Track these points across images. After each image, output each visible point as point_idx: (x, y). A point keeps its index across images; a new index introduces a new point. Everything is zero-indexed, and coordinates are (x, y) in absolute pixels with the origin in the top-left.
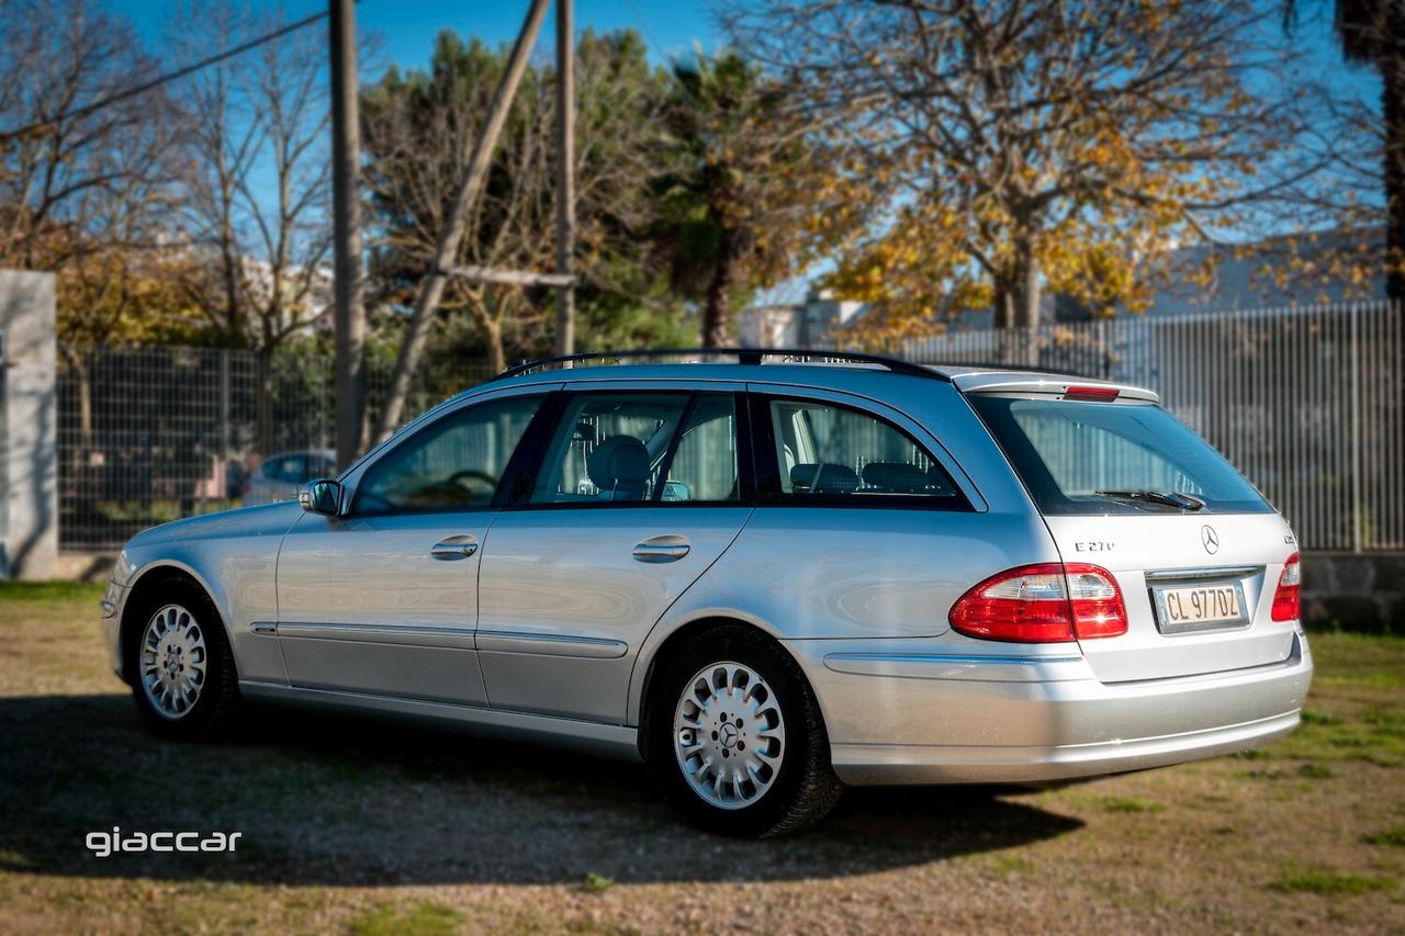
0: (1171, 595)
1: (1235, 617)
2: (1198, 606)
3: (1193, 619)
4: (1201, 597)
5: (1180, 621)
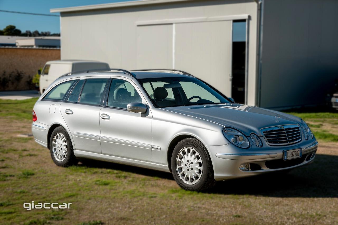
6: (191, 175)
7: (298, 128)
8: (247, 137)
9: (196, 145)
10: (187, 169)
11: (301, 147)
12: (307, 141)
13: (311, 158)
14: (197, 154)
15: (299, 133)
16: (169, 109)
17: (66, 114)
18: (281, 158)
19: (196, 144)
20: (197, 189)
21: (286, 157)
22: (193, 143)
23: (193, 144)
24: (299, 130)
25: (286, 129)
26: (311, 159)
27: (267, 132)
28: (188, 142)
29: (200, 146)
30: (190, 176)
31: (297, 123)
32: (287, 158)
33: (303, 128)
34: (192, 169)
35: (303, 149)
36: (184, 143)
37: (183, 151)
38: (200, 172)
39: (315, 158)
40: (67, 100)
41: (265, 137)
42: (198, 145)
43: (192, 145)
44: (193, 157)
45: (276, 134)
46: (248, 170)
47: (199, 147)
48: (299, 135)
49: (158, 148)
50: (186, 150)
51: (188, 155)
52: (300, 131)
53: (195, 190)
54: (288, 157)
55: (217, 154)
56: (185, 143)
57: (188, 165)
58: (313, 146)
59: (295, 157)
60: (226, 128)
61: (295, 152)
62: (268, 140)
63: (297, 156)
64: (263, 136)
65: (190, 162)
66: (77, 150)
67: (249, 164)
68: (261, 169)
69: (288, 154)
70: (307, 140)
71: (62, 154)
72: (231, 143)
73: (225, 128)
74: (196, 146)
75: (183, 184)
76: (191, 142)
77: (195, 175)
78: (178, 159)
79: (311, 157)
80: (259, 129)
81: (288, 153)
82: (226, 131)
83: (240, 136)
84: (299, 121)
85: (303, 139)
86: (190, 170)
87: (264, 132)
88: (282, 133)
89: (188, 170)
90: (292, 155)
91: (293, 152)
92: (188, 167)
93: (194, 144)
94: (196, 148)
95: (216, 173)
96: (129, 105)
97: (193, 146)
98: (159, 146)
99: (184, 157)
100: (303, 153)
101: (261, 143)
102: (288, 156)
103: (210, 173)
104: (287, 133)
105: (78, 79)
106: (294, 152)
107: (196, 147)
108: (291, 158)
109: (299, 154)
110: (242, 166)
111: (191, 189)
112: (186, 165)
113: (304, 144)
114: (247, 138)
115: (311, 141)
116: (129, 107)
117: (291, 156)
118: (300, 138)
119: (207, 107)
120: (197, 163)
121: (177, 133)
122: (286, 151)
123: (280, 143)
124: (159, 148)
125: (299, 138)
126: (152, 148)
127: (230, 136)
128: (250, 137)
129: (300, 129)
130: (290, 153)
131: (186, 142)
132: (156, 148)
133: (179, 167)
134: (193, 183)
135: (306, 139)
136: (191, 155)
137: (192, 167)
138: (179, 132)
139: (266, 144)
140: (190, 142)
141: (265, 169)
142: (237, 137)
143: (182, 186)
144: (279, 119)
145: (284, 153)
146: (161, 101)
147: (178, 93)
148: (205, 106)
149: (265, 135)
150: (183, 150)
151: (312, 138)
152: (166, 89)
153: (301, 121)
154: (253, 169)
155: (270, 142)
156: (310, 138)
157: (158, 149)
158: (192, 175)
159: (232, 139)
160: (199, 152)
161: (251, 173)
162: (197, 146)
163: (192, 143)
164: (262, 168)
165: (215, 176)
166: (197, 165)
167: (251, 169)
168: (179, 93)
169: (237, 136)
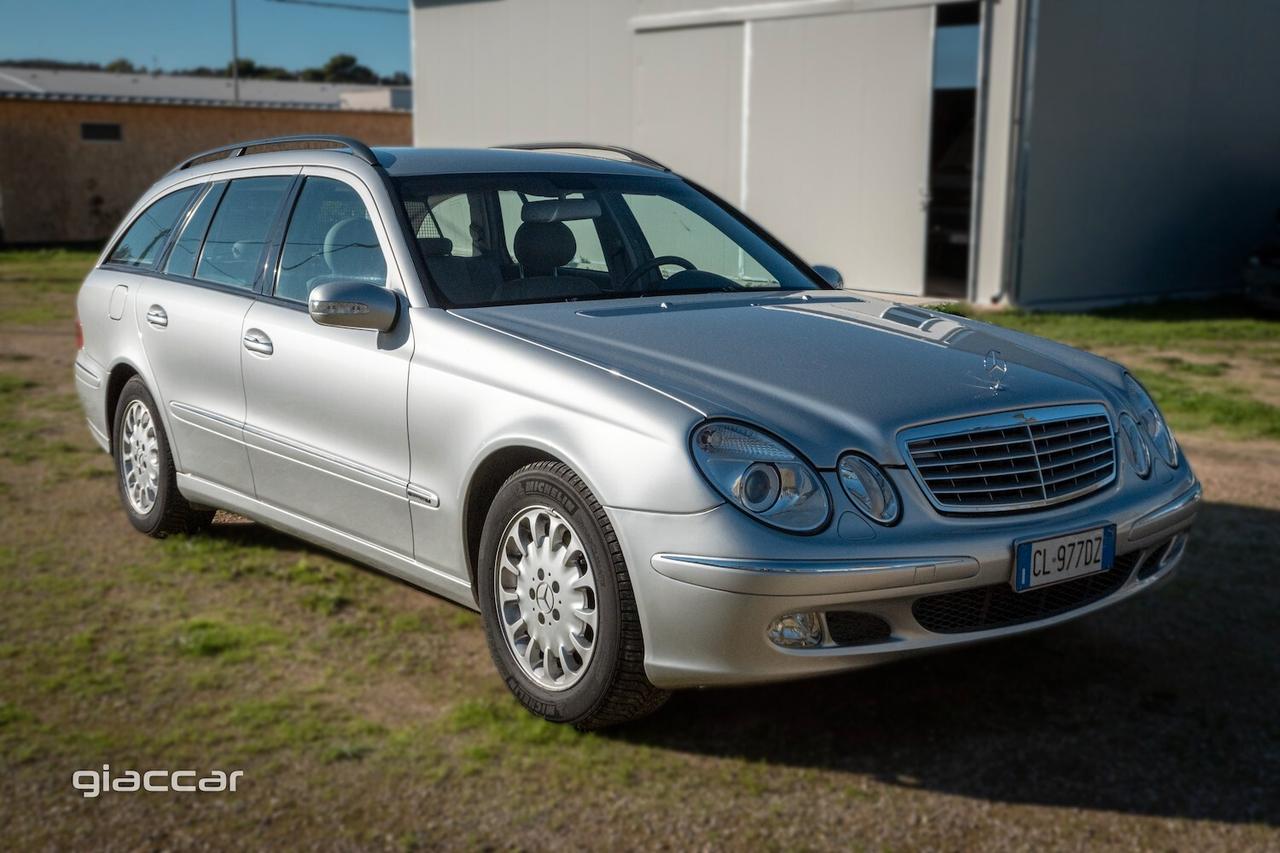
6: (554, 644)
7: (1103, 419)
8: (818, 471)
9: (569, 502)
10: (538, 611)
11: (1111, 519)
12: (1145, 482)
13: (1162, 564)
14: (575, 545)
15: (1108, 443)
16: (489, 316)
17: (151, 325)
18: (999, 579)
19: (569, 498)
20: (573, 719)
21: (1028, 574)
22: (560, 490)
23: (560, 493)
24: (1106, 431)
25: (1037, 429)
26: (1167, 566)
27: (930, 444)
28: (540, 481)
29: (586, 511)
30: (548, 647)
31: (1097, 392)
32: (1035, 582)
33: (1131, 421)
34: (556, 615)
35: (1121, 529)
36: (524, 484)
37: (520, 523)
38: (588, 634)
39: (1182, 562)
40: (163, 269)
41: (919, 469)
42: (580, 502)
43: (555, 499)
44: (562, 558)
45: (983, 452)
46: (818, 646)
47: (583, 511)
48: (1109, 456)
49: (428, 498)
50: (533, 518)
51: (540, 545)
52: (1113, 436)
53: (567, 721)
54: (1036, 575)
55: (657, 558)
56: (530, 486)
57: (540, 594)
58: (1180, 505)
59: (1075, 571)
60: (713, 420)
61: (1078, 548)
62: (932, 484)
63: (1086, 564)
64: (905, 467)
65: (548, 581)
66: (189, 475)
67: (823, 616)
68: (892, 635)
69: (1039, 558)
70: (1145, 477)
71: (148, 486)
72: (728, 501)
73: (707, 421)
74: (569, 504)
75: (523, 682)
76: (553, 486)
77: (570, 649)
78: (505, 562)
79: (1165, 556)
80: (886, 424)
81: (1039, 552)
82: (709, 440)
83: (786, 464)
84: (1115, 378)
85: (1126, 477)
86: (549, 617)
87: (912, 447)
88: (1015, 448)
89: (541, 619)
90: (1059, 564)
91: (1069, 550)
92: (541, 602)
93: (562, 497)
94: (570, 514)
95: (656, 653)
96: (316, 296)
97: (559, 503)
98: (435, 490)
99: (527, 555)
100: (1122, 548)
101: (894, 505)
102: (1039, 567)
103: (628, 647)
104: (1040, 444)
105: (205, 180)
106: (1073, 545)
107: (570, 510)
108: (1055, 577)
109: (1100, 557)
110: (788, 622)
111: (551, 711)
112: (533, 594)
113: (1130, 499)
114: (821, 479)
115: (1168, 483)
116: (316, 304)
117: (1052, 566)
118: (1111, 472)
119: (671, 307)
120: (578, 590)
121: (493, 436)
122: (1030, 544)
123: (999, 497)
124: (434, 497)
125: (1109, 470)
126: (410, 494)
127: (728, 470)
128: (836, 470)
129: (1114, 426)
130: (1052, 553)
131: (531, 480)
132: (421, 498)
133: (509, 599)
134: (561, 684)
135: (1144, 472)
136: (555, 549)
137: (557, 606)
138: (505, 430)
139: (923, 508)
140: (546, 482)
141: (914, 639)
142: (769, 472)
143: (516, 691)
144: (1002, 377)
145: (1020, 555)
146: (550, 274)
147: (619, 243)
148: (663, 305)
149: (917, 460)
150: (524, 516)
151: (1174, 467)
152: (566, 223)
153: (1123, 378)
154: (843, 640)
155: (942, 498)
156: (1161, 470)
157: (429, 501)
158: (558, 648)
159: (736, 484)
160: (585, 539)
161: (832, 658)
162: (576, 508)
163: (554, 489)
164: (897, 633)
165: (648, 665)
166: (578, 601)
167: (834, 639)
168: (623, 243)
169: (772, 464)
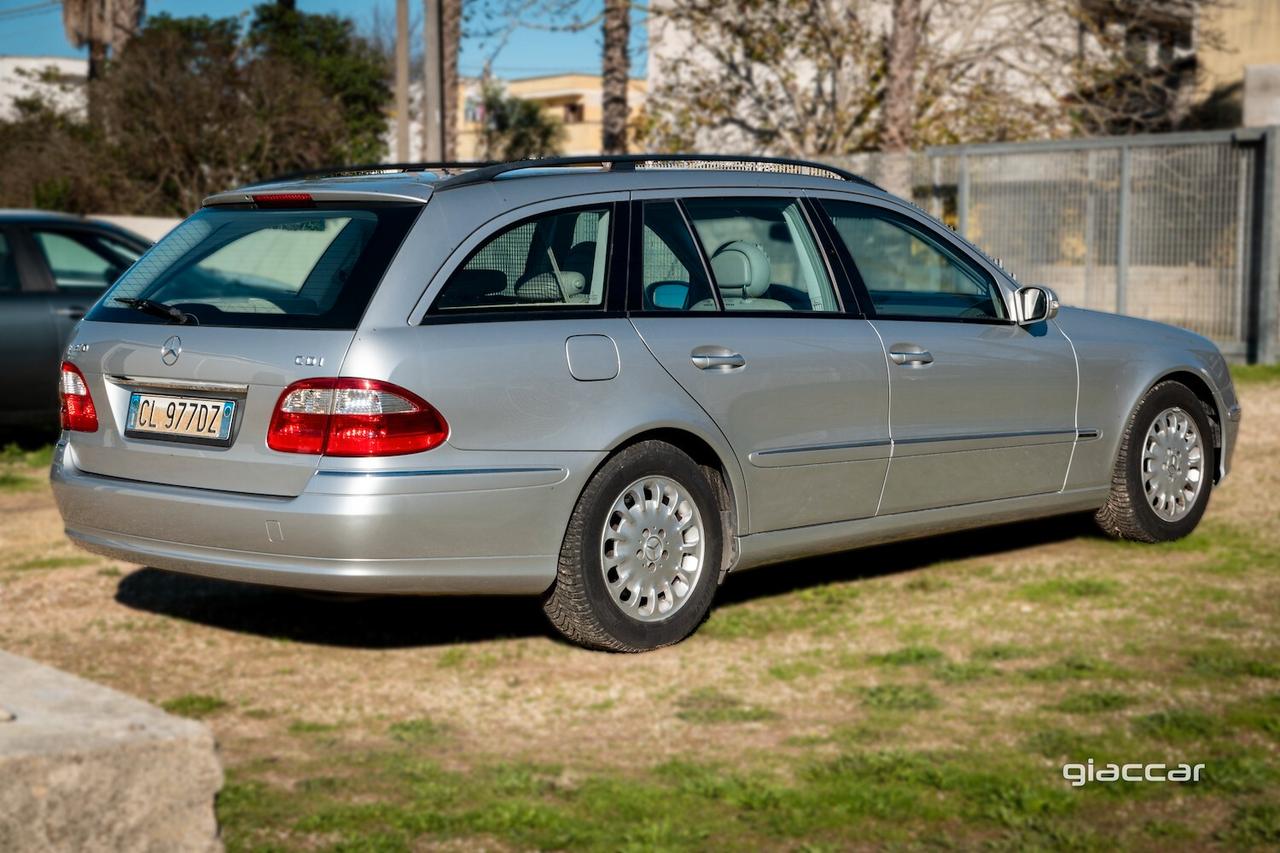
0: (147, 402)
1: (211, 435)
2: (172, 417)
3: (160, 428)
4: (179, 408)
5: (146, 428)
124: (1098, 431)
126: (1081, 436)
132: (1090, 435)
157: (1096, 435)
